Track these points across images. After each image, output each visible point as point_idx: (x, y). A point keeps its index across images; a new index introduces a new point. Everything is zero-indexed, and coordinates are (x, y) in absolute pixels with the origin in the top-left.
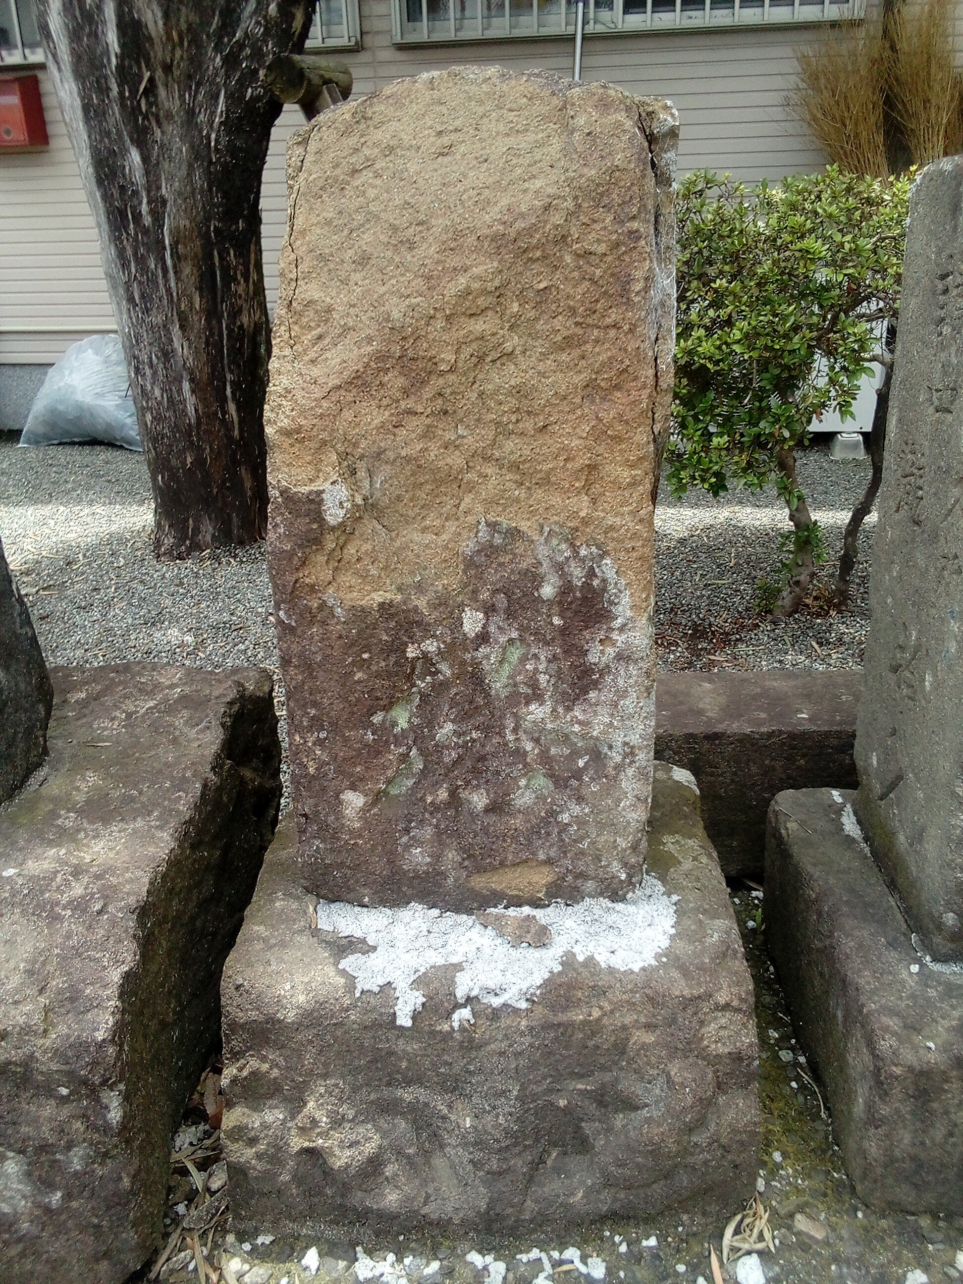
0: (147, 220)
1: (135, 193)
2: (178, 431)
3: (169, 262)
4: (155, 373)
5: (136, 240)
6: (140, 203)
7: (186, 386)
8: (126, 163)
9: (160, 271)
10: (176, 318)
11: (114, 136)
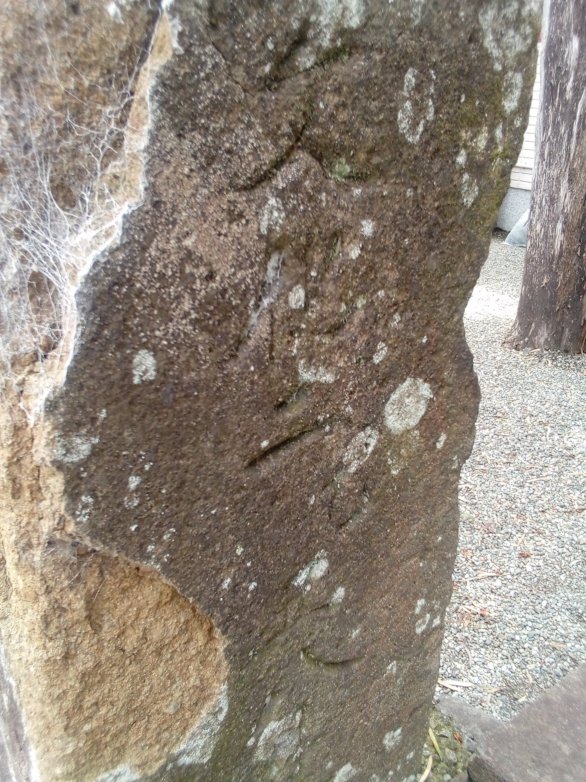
0: (569, 95)
1: (567, 73)
2: (544, 258)
3: (575, 129)
4: (541, 212)
5: (557, 110)
6: (567, 81)
7: (559, 226)
8: (567, 50)
9: (566, 135)
10: (567, 173)
11: (565, 28)
